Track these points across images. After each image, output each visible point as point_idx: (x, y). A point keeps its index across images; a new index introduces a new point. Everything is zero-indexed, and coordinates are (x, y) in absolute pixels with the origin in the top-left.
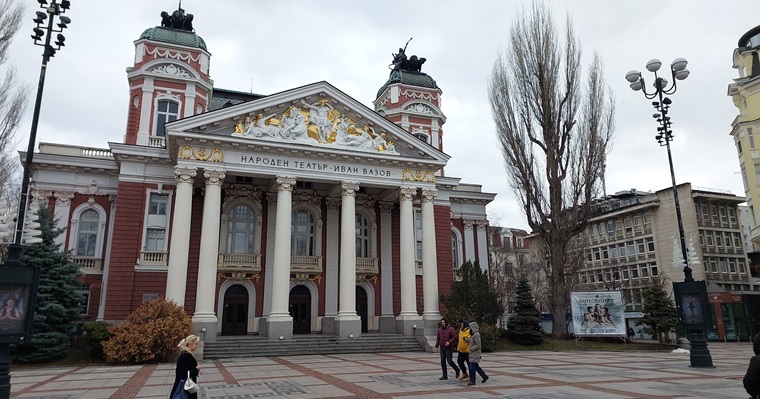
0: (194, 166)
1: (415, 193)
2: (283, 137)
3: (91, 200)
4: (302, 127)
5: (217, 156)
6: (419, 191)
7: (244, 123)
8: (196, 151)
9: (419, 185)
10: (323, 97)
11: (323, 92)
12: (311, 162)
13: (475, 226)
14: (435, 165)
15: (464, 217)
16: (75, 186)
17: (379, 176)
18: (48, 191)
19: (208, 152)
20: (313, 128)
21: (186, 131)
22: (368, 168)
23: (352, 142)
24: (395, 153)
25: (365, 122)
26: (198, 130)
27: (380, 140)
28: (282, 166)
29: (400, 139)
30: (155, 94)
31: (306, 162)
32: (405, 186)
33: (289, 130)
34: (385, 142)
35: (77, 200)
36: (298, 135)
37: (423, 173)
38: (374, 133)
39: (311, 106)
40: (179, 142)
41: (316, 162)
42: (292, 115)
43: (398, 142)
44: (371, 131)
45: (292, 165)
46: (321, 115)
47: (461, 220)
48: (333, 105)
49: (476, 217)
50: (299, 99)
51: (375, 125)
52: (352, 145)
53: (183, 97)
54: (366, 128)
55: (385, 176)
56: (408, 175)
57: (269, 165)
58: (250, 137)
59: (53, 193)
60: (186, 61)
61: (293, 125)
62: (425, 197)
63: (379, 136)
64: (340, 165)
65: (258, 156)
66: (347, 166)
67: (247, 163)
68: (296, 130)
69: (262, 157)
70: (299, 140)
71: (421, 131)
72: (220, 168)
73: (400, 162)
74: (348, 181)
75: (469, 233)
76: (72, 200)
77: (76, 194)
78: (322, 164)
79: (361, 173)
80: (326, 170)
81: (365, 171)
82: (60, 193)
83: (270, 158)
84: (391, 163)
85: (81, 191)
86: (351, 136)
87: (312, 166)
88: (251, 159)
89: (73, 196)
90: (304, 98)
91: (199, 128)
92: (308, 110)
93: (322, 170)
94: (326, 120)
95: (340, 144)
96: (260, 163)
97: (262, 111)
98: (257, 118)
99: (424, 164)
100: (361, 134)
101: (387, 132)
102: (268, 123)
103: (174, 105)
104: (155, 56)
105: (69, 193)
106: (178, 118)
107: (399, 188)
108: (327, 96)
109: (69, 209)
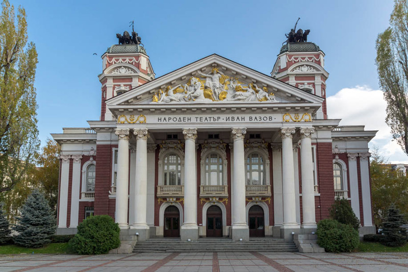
0: (127, 127)
1: (294, 132)
2: (186, 101)
3: (91, 159)
4: (200, 92)
5: (142, 119)
6: (298, 130)
7: (158, 95)
8: (128, 117)
9: (298, 125)
10: (214, 67)
11: (215, 63)
12: (208, 116)
13: (358, 158)
14: (311, 107)
15: (348, 151)
16: (82, 151)
17: (262, 121)
18: (68, 156)
19: (136, 117)
20: (208, 92)
21: (119, 104)
22: (253, 116)
23: (239, 97)
24: (275, 101)
25: (250, 81)
26: (127, 102)
27: (262, 93)
28: (187, 122)
29: (279, 90)
30: (114, 88)
31: (204, 116)
32: (285, 127)
33: (190, 95)
34: (267, 94)
35: (84, 159)
36: (196, 97)
37: (301, 115)
38: (257, 88)
39: (208, 75)
40: (117, 113)
41: (212, 116)
42: (192, 83)
43: (277, 92)
44: (255, 87)
45: (193, 120)
46: (215, 81)
47: (346, 154)
48: (224, 71)
49: (358, 151)
50: (196, 71)
51: (257, 82)
52: (239, 100)
53: (131, 87)
54: (251, 85)
55: (268, 121)
56: (287, 118)
57: (177, 122)
58: (163, 103)
59: (71, 156)
60: (132, 63)
61: (193, 91)
62: (303, 134)
63: (261, 91)
64: (230, 116)
65: (170, 116)
66: (236, 116)
67: (162, 122)
68: (195, 94)
69: (172, 116)
70: (197, 101)
71: (306, 86)
72: (145, 127)
73: (280, 108)
74: (237, 128)
75: (353, 164)
76: (82, 159)
77: (83, 156)
78: (216, 116)
79: (247, 120)
80: (220, 121)
81: (251, 118)
82: (75, 156)
83: (178, 117)
84: (272, 110)
85: (86, 154)
86: (238, 93)
87: (208, 119)
88: (165, 119)
89: (81, 157)
90: (201, 70)
91: (127, 101)
92: (205, 77)
93: (216, 122)
94: (218, 84)
95: (229, 100)
96: (171, 121)
97: (170, 83)
98: (167, 90)
99: (302, 108)
100: (246, 90)
101: (268, 86)
102: (175, 92)
104: (113, 63)
105: (79, 156)
107: (280, 130)
108: (218, 66)
109: (80, 164)
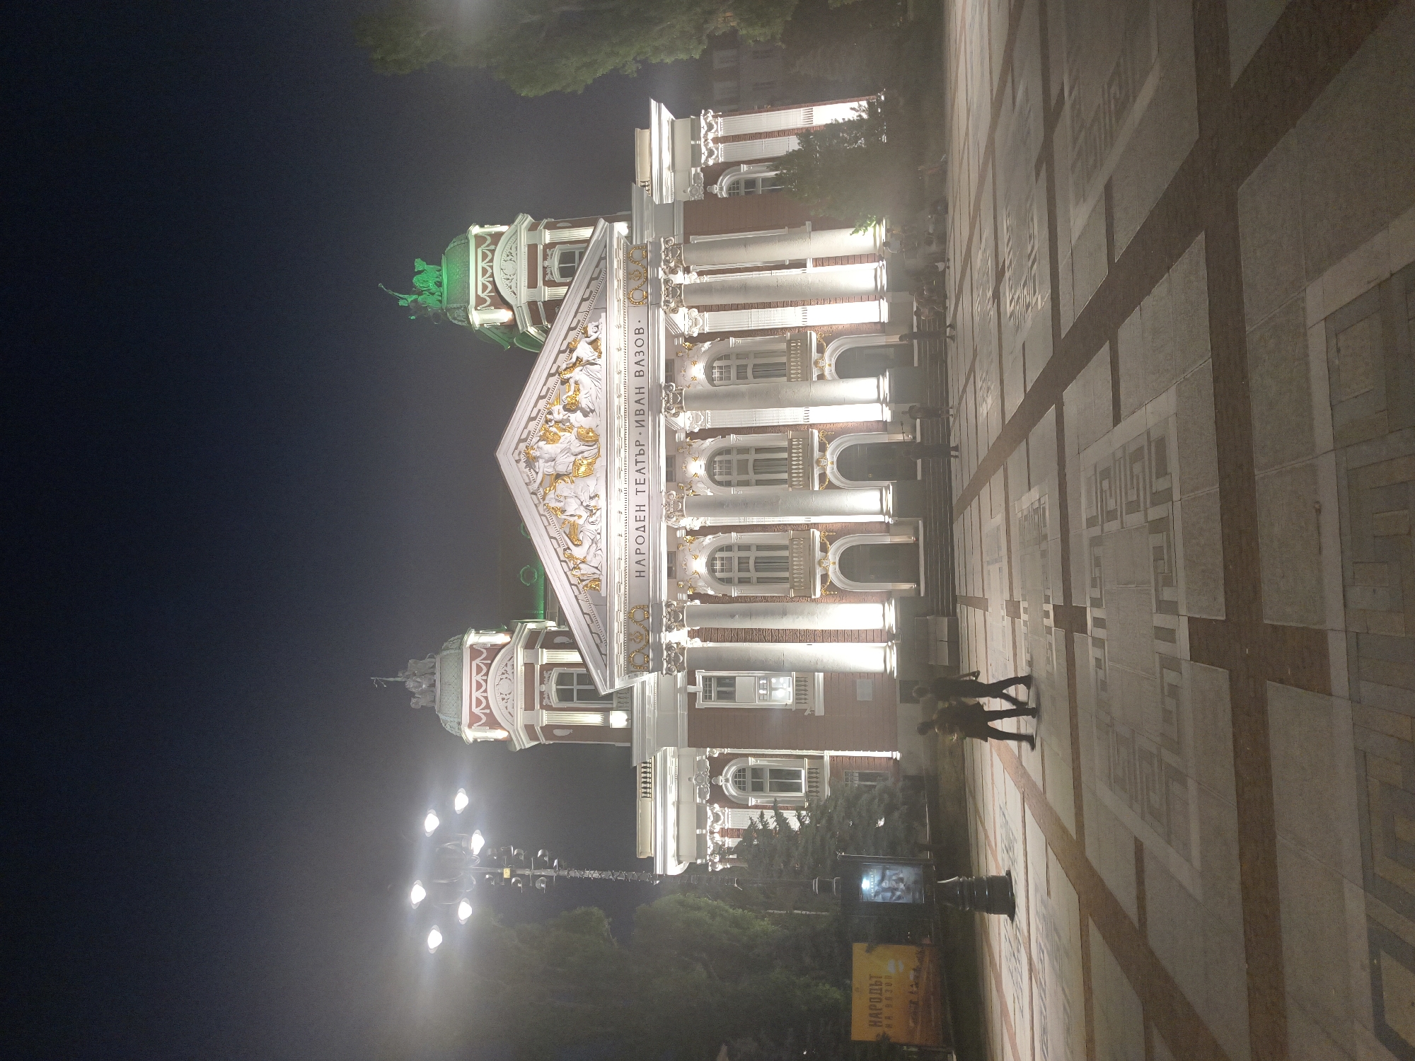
10: (521, 454)
11: (513, 456)
17: (644, 348)
20: (577, 468)
25: (554, 381)
27: (582, 350)
28: (646, 514)
30: (549, 708)
34: (586, 340)
35: (720, 798)
39: (539, 472)
42: (557, 503)
43: (582, 316)
44: (568, 367)
46: (554, 454)
48: (533, 435)
53: (549, 667)
54: (564, 375)
58: (602, 567)
61: (577, 502)
63: (577, 353)
68: (584, 496)
86: (582, 402)
94: (560, 447)
95: (597, 421)
97: (559, 551)
98: (572, 558)
100: (576, 384)
101: (567, 339)
102: (578, 541)
103: (562, 679)
104: (488, 711)
106: (583, 670)
108: (519, 447)
